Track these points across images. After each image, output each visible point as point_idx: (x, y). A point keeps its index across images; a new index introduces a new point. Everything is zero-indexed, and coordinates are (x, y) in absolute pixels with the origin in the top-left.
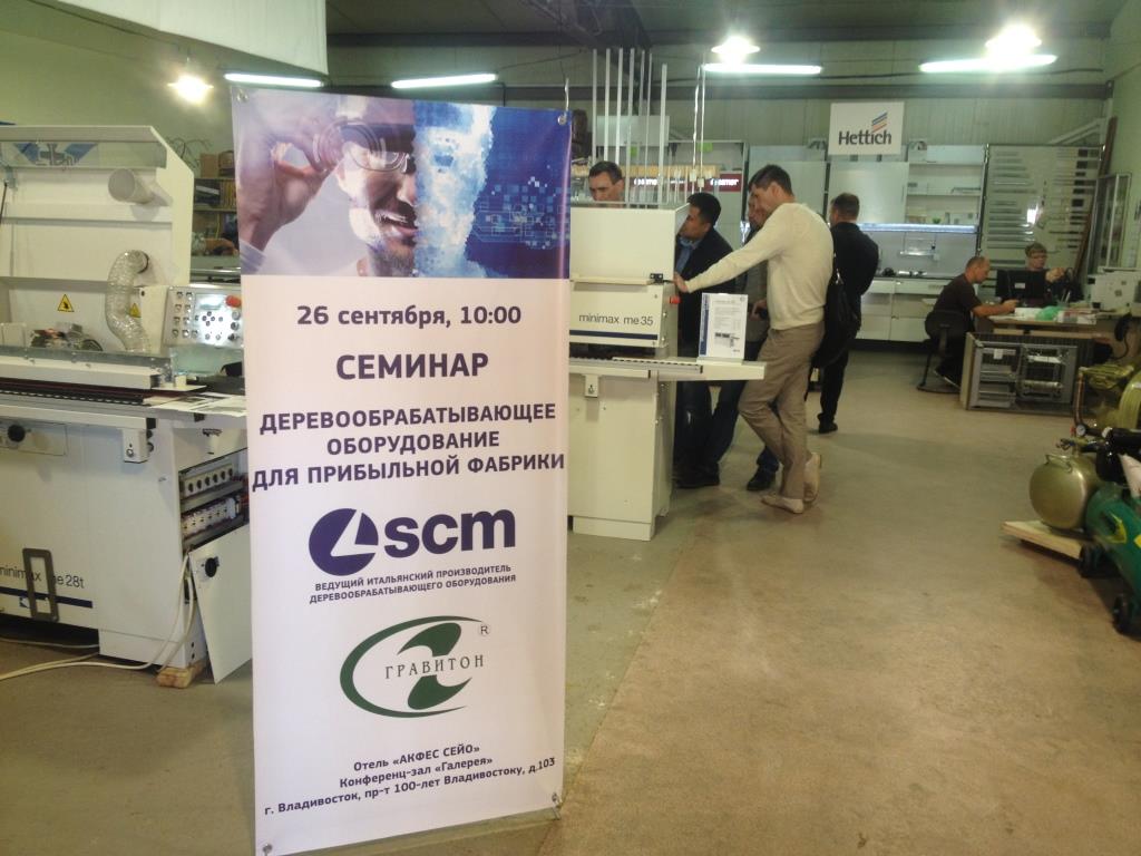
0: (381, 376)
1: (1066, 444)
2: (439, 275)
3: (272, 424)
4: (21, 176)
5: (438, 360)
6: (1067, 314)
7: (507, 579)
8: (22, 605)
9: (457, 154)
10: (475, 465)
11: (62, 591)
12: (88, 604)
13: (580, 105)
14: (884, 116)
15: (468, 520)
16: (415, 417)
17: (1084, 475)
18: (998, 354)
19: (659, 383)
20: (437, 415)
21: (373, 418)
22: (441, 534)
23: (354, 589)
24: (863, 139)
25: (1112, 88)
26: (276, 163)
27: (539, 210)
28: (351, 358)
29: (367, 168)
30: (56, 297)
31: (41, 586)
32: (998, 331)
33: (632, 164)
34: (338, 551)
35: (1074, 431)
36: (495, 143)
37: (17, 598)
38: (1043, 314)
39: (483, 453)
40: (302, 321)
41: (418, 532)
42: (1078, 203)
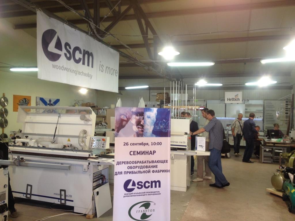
0: (137, 155)
1: (278, 171)
2: (147, 137)
3: (119, 163)
4: (61, 115)
5: (147, 152)
6: (283, 140)
7: (159, 194)
8: (59, 201)
9: (151, 116)
10: (153, 172)
11: (67, 198)
12: (72, 201)
13: (167, 91)
14: (237, 95)
15: (152, 182)
16: (143, 162)
17: (282, 177)
18: (267, 150)
19: (187, 156)
20: (147, 162)
21: (135, 162)
22: (147, 185)
23: (131, 195)
24: (233, 100)
25: (292, 87)
26: (121, 119)
27: (165, 125)
28: (132, 151)
29: (136, 119)
30: (67, 139)
31: (63, 197)
32: (267, 144)
33: (180, 105)
34: (129, 187)
35: (279, 167)
36: (157, 114)
37: (58, 200)
38: (278, 141)
39: (155, 169)
40: (124, 145)
41: (143, 184)
42: (287, 113)
